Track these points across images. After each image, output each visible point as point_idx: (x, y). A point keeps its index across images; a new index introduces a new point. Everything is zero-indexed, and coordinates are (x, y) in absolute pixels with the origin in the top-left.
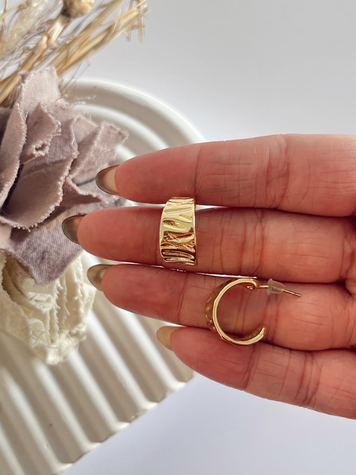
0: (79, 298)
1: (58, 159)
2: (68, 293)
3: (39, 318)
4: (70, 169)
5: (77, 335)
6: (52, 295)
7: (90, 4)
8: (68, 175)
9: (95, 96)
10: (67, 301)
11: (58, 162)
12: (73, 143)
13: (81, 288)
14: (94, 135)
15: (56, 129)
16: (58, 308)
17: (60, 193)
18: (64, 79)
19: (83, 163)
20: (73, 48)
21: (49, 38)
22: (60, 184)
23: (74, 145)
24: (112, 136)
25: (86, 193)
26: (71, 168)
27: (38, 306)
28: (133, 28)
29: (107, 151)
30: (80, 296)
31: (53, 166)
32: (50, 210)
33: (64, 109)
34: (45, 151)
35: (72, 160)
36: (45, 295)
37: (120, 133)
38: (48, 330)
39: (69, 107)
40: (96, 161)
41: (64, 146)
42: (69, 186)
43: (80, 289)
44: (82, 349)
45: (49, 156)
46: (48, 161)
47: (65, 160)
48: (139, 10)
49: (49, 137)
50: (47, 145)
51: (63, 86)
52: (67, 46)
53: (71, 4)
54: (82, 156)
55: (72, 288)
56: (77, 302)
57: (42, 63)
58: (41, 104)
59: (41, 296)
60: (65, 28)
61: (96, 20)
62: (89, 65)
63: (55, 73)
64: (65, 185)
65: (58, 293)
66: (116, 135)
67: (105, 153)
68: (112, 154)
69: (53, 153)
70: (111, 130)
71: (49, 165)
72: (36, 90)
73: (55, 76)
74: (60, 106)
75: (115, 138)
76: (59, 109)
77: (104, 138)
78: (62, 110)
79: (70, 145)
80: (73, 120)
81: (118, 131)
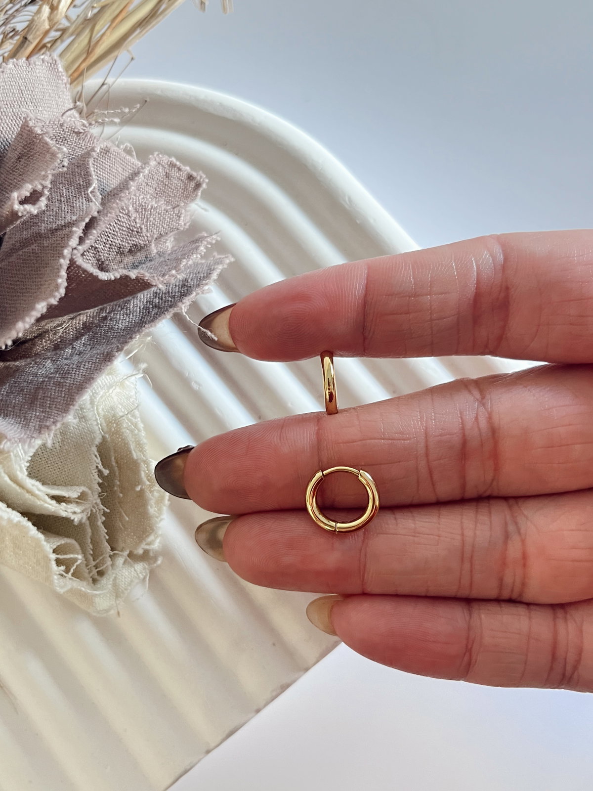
1: (63, 222)
8: (77, 245)
11: (62, 226)
12: (91, 191)
15: (59, 162)
20: (101, 25)
21: (53, 8)
23: (93, 195)
24: (174, 181)
31: (52, 235)
33: (78, 133)
34: (37, 206)
39: (87, 130)
41: (74, 200)
45: (46, 220)
46: (43, 228)
47: (74, 222)
49: (45, 177)
50: (41, 194)
58: (28, 119)
66: (181, 180)
67: (161, 212)
68: (174, 215)
69: (54, 213)
70: (172, 170)
71: (44, 236)
72: (20, 99)
73: (60, 74)
74: (68, 127)
75: (180, 186)
76: (67, 133)
77: (158, 187)
78: (74, 135)
79: (86, 196)
80: (93, 150)
81: (186, 172)
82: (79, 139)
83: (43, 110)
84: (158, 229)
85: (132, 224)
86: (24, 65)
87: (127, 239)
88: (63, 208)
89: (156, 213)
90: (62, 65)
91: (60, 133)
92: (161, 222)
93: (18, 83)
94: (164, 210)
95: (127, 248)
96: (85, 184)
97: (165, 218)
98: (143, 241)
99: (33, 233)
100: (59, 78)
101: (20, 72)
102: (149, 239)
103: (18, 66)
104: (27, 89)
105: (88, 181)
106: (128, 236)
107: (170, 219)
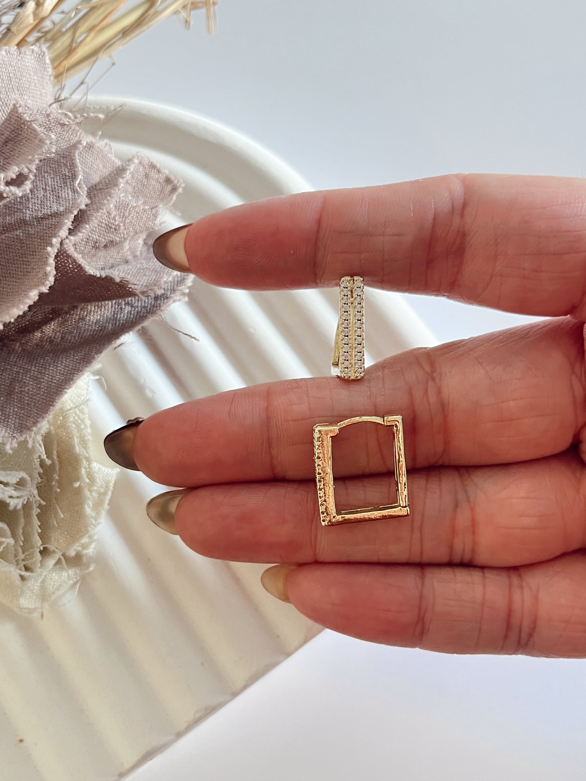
0: (82, 484)
1: (49, 211)
8: (67, 236)
12: (78, 184)
13: (87, 467)
15: (46, 147)
16: (40, 503)
19: (96, 216)
23: (80, 188)
24: (153, 183)
25: (100, 272)
30: (85, 482)
31: (38, 224)
36: (15, 473)
41: (60, 190)
45: (31, 207)
46: (27, 214)
47: (61, 212)
54: (96, 206)
56: (79, 492)
58: (18, 106)
66: (160, 182)
67: (140, 212)
68: (152, 215)
69: (39, 201)
70: (151, 171)
71: (29, 223)
72: (8, 85)
73: (47, 66)
74: (54, 117)
75: (158, 188)
76: (52, 124)
77: (137, 186)
78: (59, 126)
79: (72, 187)
80: (79, 142)
81: (165, 175)
82: (63, 131)
83: (28, 99)
84: (134, 227)
85: (112, 221)
86: (15, 53)
87: (104, 235)
88: (48, 197)
89: (135, 212)
90: (49, 58)
91: (45, 123)
92: (138, 221)
93: (8, 70)
94: (143, 210)
95: (103, 243)
96: (71, 175)
97: (142, 218)
98: (119, 238)
99: (17, 219)
100: (45, 69)
101: (11, 60)
102: (125, 236)
103: (10, 53)
104: (15, 76)
105: (73, 172)
106: (106, 231)
107: (147, 218)
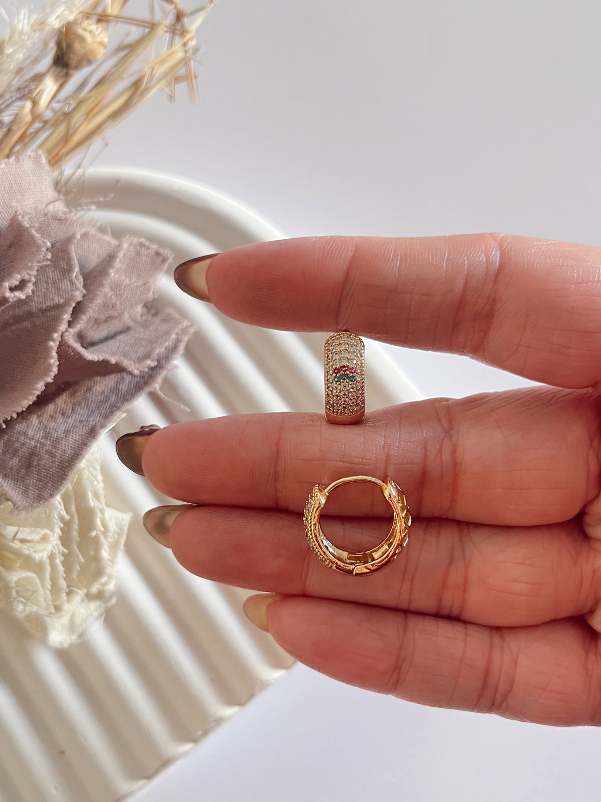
0: (99, 532)
1: (51, 303)
2: (79, 526)
3: (30, 570)
4: (70, 319)
5: (100, 596)
6: (52, 530)
7: (101, 44)
8: (67, 329)
9: (112, 196)
10: (78, 539)
11: (51, 308)
12: (75, 276)
13: (102, 516)
14: (110, 259)
15: (43, 253)
16: (63, 552)
17: (54, 361)
18: (64, 170)
19: (91, 307)
20: (77, 118)
21: (35, 103)
22: (54, 345)
23: (77, 279)
24: (144, 258)
25: (97, 357)
26: (71, 317)
27: (26, 549)
28: (178, 80)
29: (135, 285)
30: (100, 531)
31: (42, 315)
32: (36, 389)
33: (60, 220)
34: (26, 292)
35: (74, 305)
36: (38, 530)
37: (158, 254)
38: (48, 589)
39: (68, 216)
40: (118, 302)
41: (60, 282)
42: (69, 346)
43: (100, 518)
44: (110, 620)
45: (36, 300)
46: (34, 306)
47: (62, 304)
48: (186, 48)
49: (31, 268)
50: (29, 281)
51: (63, 182)
52: (67, 116)
53: (69, 46)
54: (91, 296)
55: (86, 517)
56: (96, 540)
57: (26, 146)
58: (18, 214)
59: (32, 532)
60: (61, 86)
61: (113, 70)
62: (106, 145)
63: (44, 160)
64: (62, 346)
65: (62, 525)
66: (150, 257)
67: (134, 288)
68: (145, 289)
70: (141, 249)
72: (11, 191)
74: (52, 215)
75: (149, 262)
77: (130, 263)
79: (70, 279)
80: (74, 235)
81: (154, 250)
82: (61, 225)
86: (14, 163)
87: (103, 313)
89: (129, 289)
91: (44, 221)
95: (103, 319)
96: (68, 268)
97: (137, 292)
98: (118, 312)
100: (42, 169)
101: (11, 169)
102: (123, 310)
103: (9, 164)
107: (141, 292)
